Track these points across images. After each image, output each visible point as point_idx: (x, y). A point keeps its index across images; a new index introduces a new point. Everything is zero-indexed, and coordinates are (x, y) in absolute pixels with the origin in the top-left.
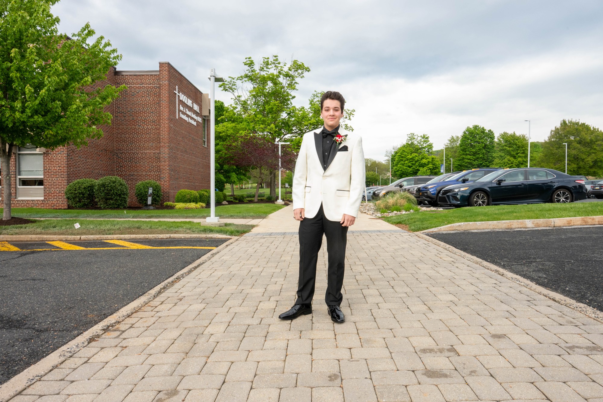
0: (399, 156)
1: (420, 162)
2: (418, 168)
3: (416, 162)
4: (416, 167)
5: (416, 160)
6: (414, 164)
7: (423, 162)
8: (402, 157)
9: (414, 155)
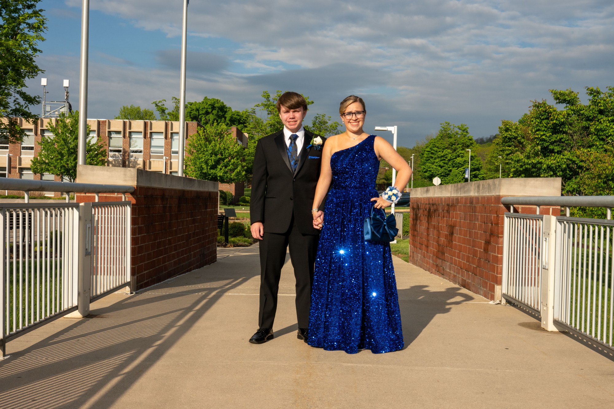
0: (428, 151)
1: (454, 161)
2: (451, 169)
3: (449, 160)
4: (449, 167)
5: (449, 158)
6: (447, 164)
7: (458, 161)
8: (432, 153)
9: (446, 151)
